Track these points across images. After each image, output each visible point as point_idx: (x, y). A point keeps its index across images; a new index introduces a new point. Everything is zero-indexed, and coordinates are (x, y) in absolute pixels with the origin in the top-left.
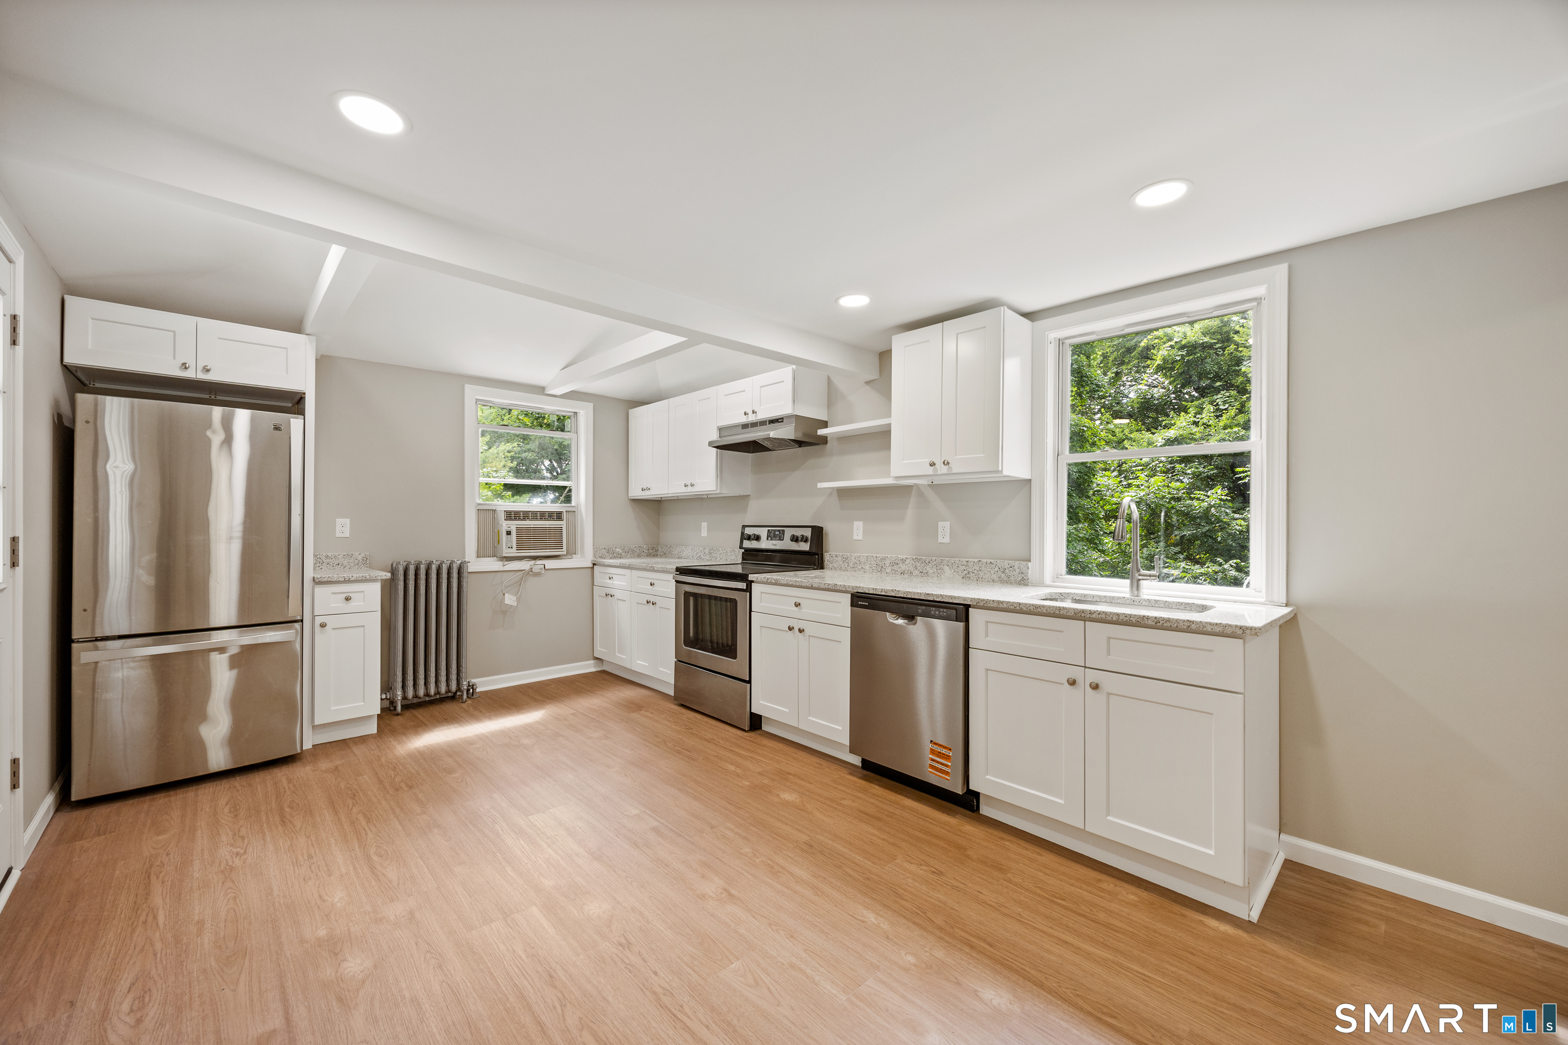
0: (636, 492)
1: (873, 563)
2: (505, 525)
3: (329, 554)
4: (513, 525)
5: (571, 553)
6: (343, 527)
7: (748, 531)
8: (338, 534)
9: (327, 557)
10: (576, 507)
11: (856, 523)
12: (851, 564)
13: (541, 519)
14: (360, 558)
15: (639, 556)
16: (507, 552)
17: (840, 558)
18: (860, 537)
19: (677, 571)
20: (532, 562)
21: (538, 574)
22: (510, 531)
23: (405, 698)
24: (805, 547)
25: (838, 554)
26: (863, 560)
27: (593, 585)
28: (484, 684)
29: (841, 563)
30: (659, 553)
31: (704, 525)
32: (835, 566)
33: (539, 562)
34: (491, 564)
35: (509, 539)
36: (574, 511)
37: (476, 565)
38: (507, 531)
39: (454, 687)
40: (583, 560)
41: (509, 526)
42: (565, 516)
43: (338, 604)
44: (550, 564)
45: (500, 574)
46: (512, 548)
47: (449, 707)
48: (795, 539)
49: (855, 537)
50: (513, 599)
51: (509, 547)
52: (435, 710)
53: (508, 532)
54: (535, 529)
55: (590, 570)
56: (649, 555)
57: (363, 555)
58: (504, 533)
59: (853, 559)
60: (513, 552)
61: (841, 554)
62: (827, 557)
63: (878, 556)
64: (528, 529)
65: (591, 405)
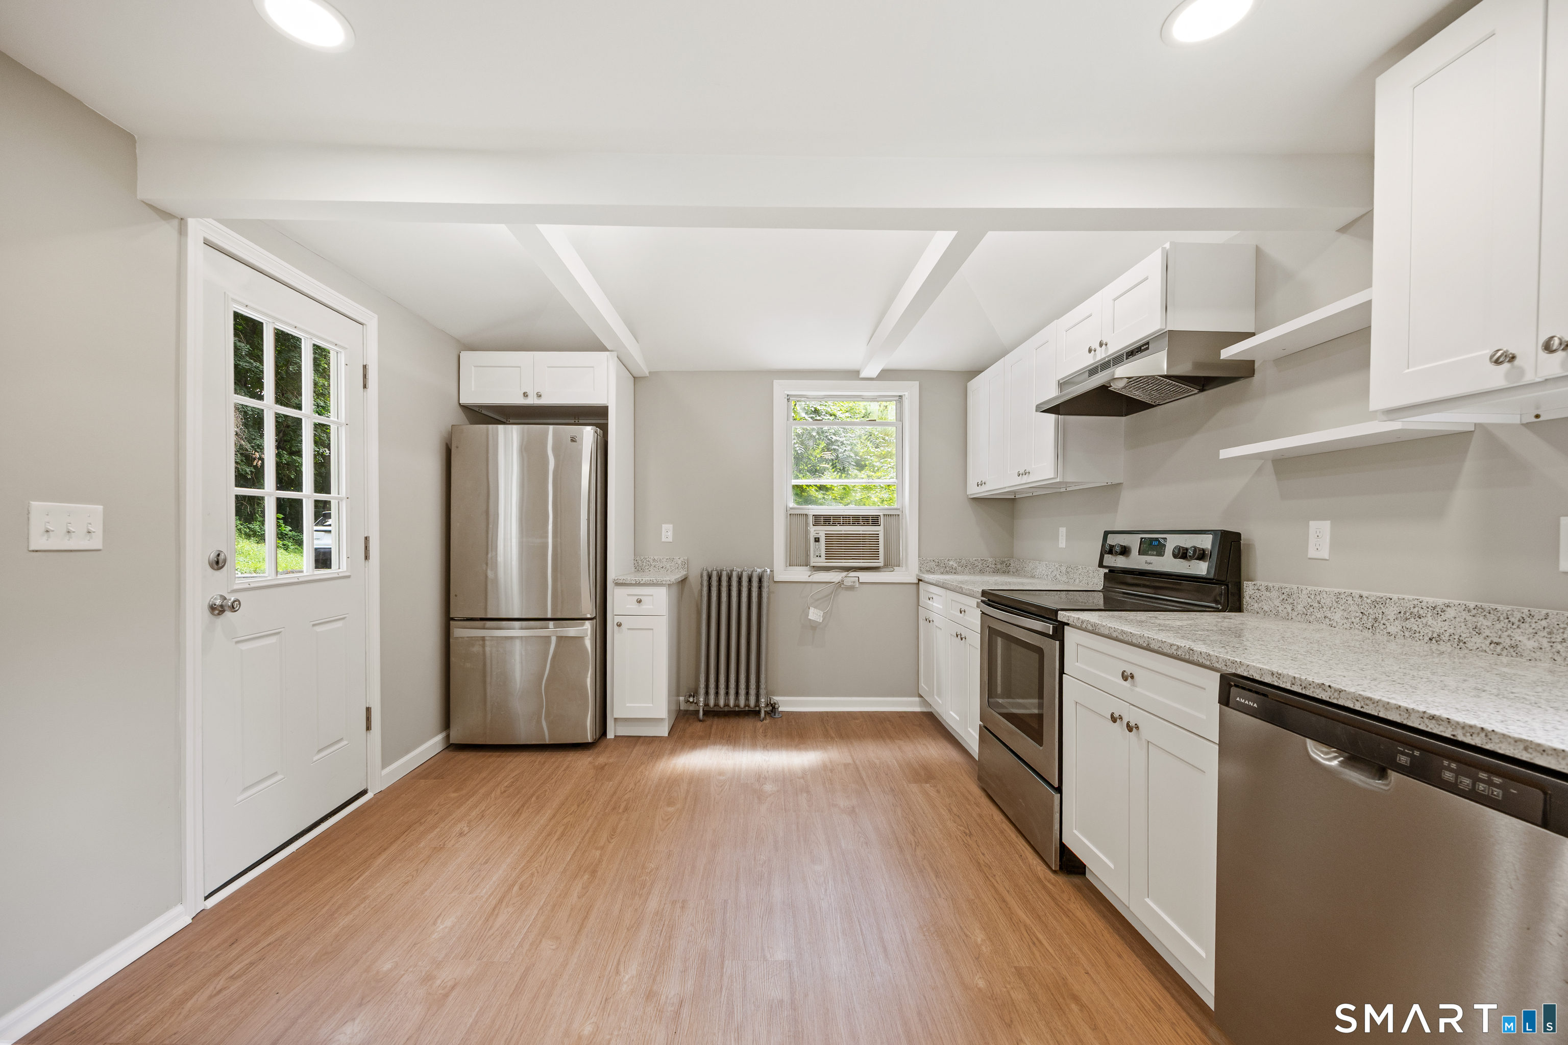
0: (974, 490)
1: (1353, 608)
2: (813, 531)
3: (656, 558)
4: (822, 531)
5: (888, 565)
6: (667, 532)
7: (1113, 540)
8: (664, 539)
9: (654, 560)
10: (901, 509)
11: (1313, 525)
12: (1300, 608)
13: (854, 524)
14: (679, 562)
15: (982, 572)
16: (815, 562)
17: (1274, 594)
18: (1325, 553)
19: (982, 596)
20: (844, 574)
21: (851, 588)
22: (819, 538)
23: (706, 704)
24: (1201, 568)
25: (1270, 585)
26: (1327, 601)
27: (919, 605)
28: (787, 704)
29: (1277, 602)
30: (1011, 569)
31: (1063, 531)
32: (1266, 608)
33: (852, 574)
34: (800, 574)
35: (817, 547)
36: (898, 515)
37: (783, 572)
38: (815, 538)
39: (752, 702)
40: (906, 573)
41: (817, 532)
42: (882, 520)
43: (632, 607)
44: (865, 577)
45: (809, 585)
46: (820, 556)
47: (747, 724)
48: (1182, 554)
49: (1312, 553)
50: (819, 614)
51: (817, 556)
52: (733, 722)
53: (817, 539)
54: (847, 536)
55: (915, 586)
56: (996, 571)
57: (682, 559)
58: (812, 540)
59: (1304, 596)
60: (822, 562)
61: (1277, 585)
62: (1248, 589)
63: (1365, 594)
64: (839, 536)
65: (916, 384)
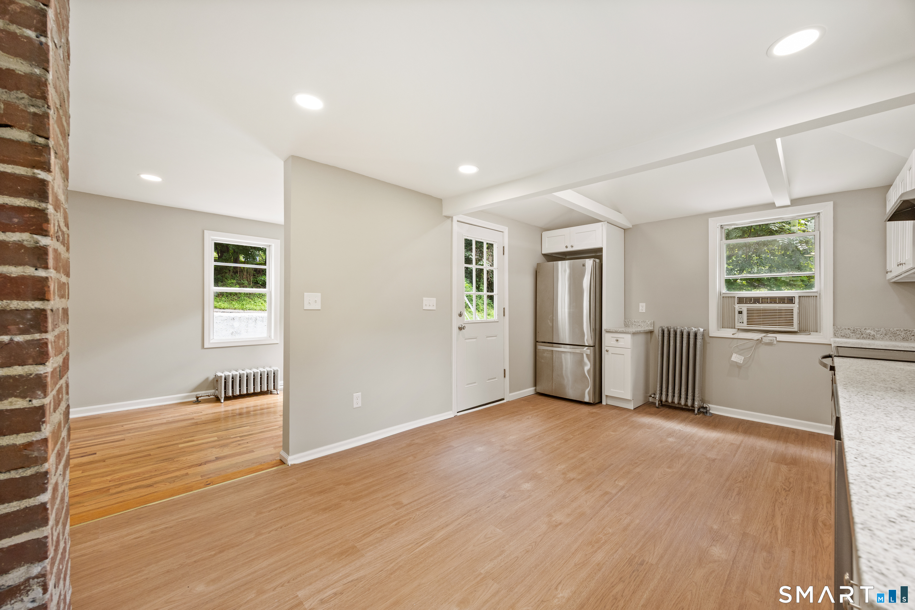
2: (737, 307)
3: (636, 320)
4: (744, 307)
5: (803, 330)
6: (642, 307)
8: (640, 311)
9: (635, 322)
10: (819, 292)
13: (772, 303)
14: (649, 323)
16: (738, 325)
20: (764, 334)
21: (769, 344)
22: (742, 311)
23: (661, 401)
28: (715, 409)
33: (770, 335)
34: (728, 333)
35: (740, 317)
36: (816, 296)
37: (714, 331)
38: (739, 312)
39: (689, 403)
40: (821, 337)
41: (740, 308)
42: (797, 300)
43: (614, 343)
44: (781, 337)
45: (736, 340)
46: (743, 323)
47: (685, 414)
50: (740, 358)
51: (740, 323)
52: (677, 412)
53: (741, 312)
54: (764, 310)
55: (829, 347)
57: (650, 322)
58: (737, 313)
60: (745, 326)
64: (759, 310)
65: (831, 203)
